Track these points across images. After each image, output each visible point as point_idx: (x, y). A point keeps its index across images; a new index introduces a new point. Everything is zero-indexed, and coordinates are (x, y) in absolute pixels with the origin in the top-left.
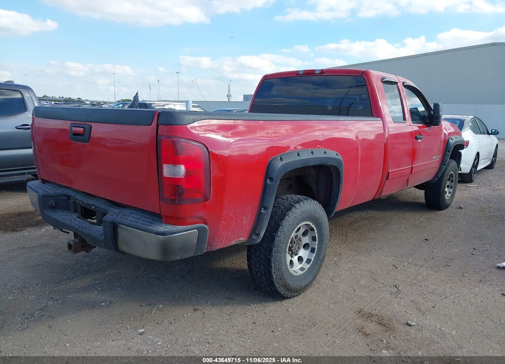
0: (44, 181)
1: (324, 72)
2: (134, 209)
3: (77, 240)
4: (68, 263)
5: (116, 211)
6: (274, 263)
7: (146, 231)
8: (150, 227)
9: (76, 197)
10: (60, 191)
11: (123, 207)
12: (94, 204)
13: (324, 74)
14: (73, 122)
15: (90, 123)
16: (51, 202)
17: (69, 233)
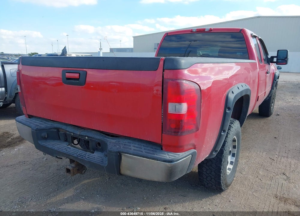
0: (30, 116)
1: (212, 30)
2: (130, 139)
3: (73, 165)
4: (47, 177)
5: (114, 141)
6: (223, 170)
7: (153, 159)
8: (156, 156)
9: (67, 129)
10: (49, 125)
11: (116, 137)
12: (87, 135)
13: (211, 32)
14: (65, 69)
15: (85, 70)
16: (44, 134)
17: (62, 158)
